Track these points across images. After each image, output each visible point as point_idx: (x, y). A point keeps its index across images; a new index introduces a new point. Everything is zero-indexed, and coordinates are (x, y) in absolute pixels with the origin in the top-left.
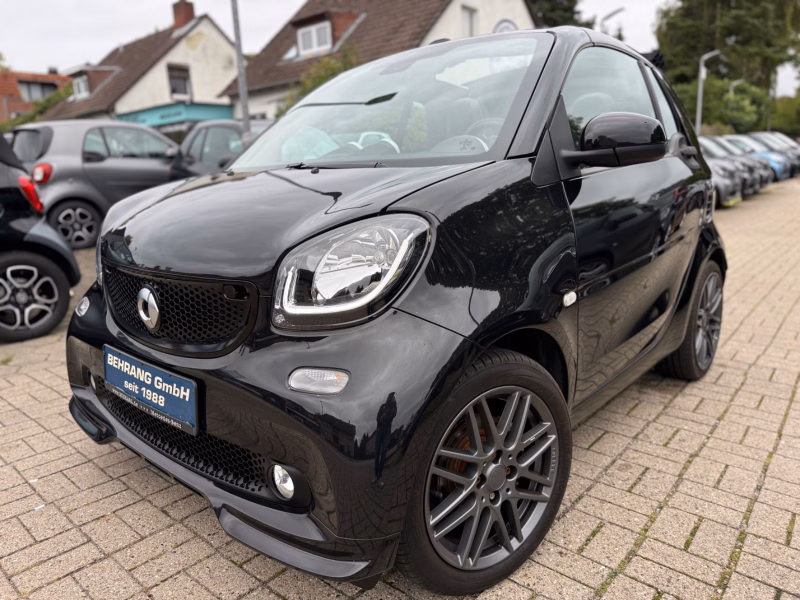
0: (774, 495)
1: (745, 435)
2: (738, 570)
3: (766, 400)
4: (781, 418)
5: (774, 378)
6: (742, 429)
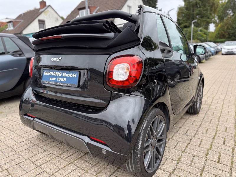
3: (230, 106)
6: (227, 112)
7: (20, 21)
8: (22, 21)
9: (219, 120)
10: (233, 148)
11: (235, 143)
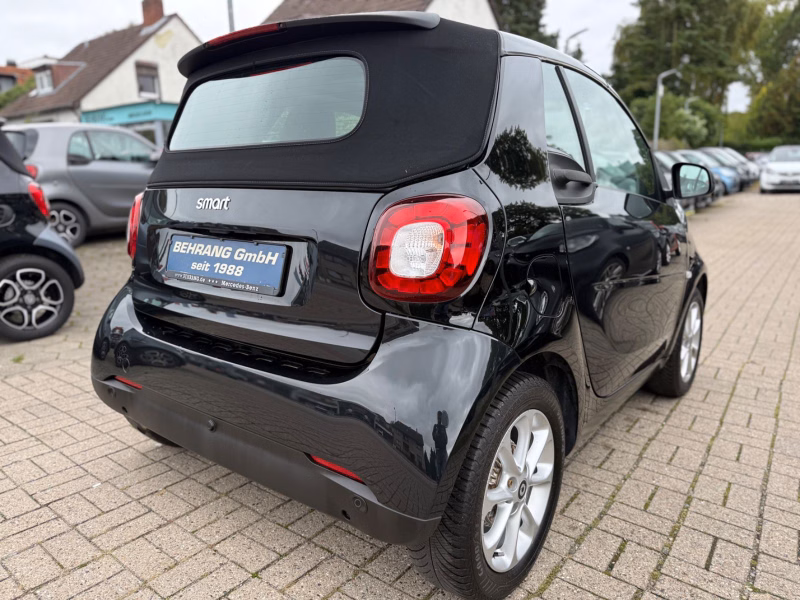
0: (714, 469)
1: (693, 423)
2: (686, 524)
3: (711, 394)
4: (723, 409)
5: (718, 376)
6: (691, 418)
7: (76, 67)
8: (82, 65)
9: (641, 455)
10: (640, 591)
11: (659, 567)
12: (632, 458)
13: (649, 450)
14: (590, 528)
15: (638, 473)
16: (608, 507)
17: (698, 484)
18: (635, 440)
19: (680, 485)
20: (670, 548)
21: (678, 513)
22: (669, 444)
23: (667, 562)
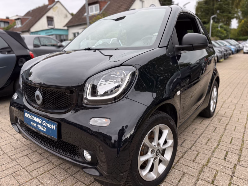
2: (244, 147)
3: (242, 112)
5: (243, 107)
6: (237, 119)
7: (28, 18)
8: (30, 18)
9: (225, 129)
10: (235, 165)
11: (239, 158)
12: (223, 130)
13: (227, 127)
14: (215, 148)
15: (226, 134)
16: (219, 143)
17: (245, 136)
18: (222, 125)
19: (239, 137)
20: (241, 154)
21: (241, 144)
22: (233, 125)
23: (241, 157)
